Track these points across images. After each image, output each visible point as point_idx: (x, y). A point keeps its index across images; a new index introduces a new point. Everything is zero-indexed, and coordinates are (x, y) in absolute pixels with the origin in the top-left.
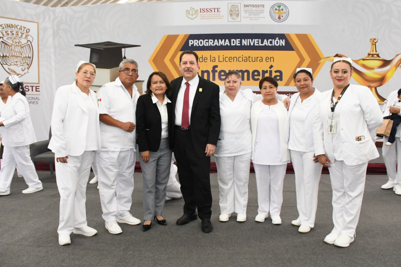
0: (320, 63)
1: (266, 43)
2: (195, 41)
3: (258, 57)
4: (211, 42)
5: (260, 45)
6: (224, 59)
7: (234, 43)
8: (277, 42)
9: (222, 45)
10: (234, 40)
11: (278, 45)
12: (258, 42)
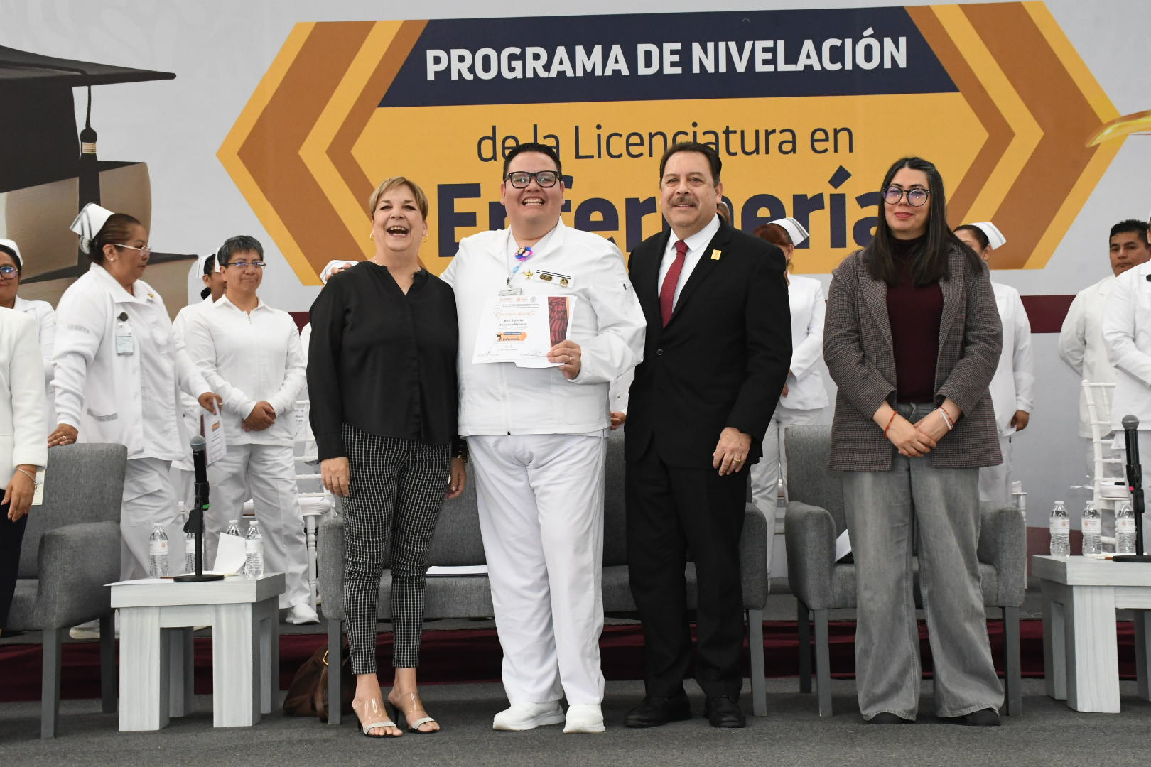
0: (1097, 146)
1: (810, 57)
2: (455, 53)
3: (774, 131)
4: (536, 57)
5: (782, 67)
6: (604, 146)
7: (648, 64)
8: (868, 49)
9: (589, 75)
10: (654, 49)
11: (873, 65)
12: (769, 56)
